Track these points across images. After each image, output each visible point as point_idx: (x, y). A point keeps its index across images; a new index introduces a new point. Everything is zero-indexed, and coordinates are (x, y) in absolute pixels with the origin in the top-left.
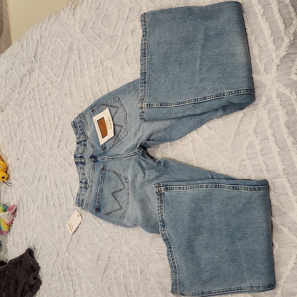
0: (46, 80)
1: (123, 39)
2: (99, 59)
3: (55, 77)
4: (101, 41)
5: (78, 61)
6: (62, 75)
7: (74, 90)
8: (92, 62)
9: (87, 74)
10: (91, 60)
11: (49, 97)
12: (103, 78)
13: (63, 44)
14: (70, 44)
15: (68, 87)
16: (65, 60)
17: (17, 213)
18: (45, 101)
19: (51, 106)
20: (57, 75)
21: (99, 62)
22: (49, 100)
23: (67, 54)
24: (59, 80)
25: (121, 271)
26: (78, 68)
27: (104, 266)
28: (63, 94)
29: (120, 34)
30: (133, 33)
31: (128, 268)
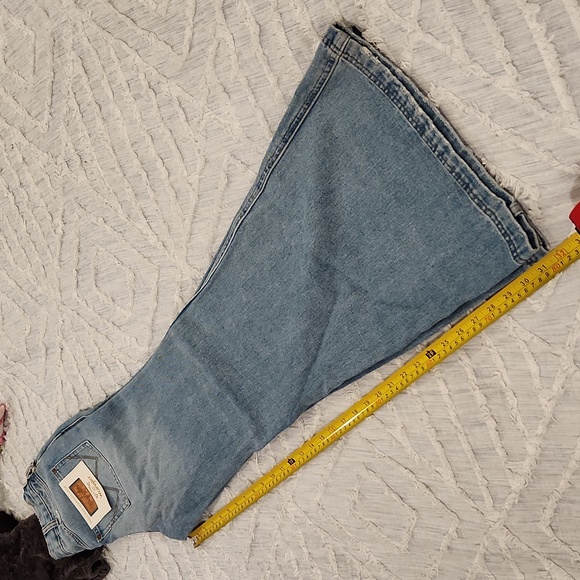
0: (7, 127)
1: (201, 26)
2: (142, 76)
3: (29, 118)
4: (140, 32)
5: (84, 80)
6: (46, 113)
7: (87, 151)
8: (125, 85)
9: (118, 113)
10: (121, 77)
11: (25, 167)
12: (162, 124)
13: (31, 32)
14: (53, 34)
15: (70, 145)
16: (47, 74)
17: (11, 420)
18: (16, 176)
19: (37, 189)
20: (33, 113)
21: (145, 84)
22: (28, 176)
23: (48, 59)
24: (42, 126)
25: (291, 555)
26: (89, 97)
27: (249, 542)
28: (60, 160)
29: (189, 13)
30: (228, 11)
31: (305, 550)
